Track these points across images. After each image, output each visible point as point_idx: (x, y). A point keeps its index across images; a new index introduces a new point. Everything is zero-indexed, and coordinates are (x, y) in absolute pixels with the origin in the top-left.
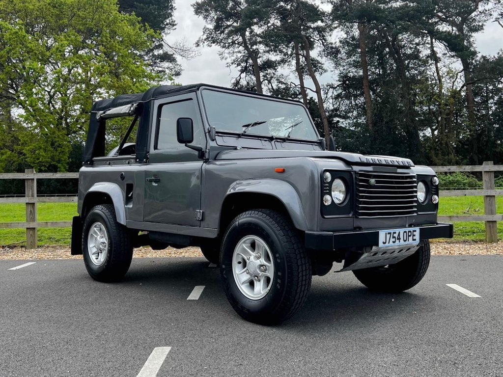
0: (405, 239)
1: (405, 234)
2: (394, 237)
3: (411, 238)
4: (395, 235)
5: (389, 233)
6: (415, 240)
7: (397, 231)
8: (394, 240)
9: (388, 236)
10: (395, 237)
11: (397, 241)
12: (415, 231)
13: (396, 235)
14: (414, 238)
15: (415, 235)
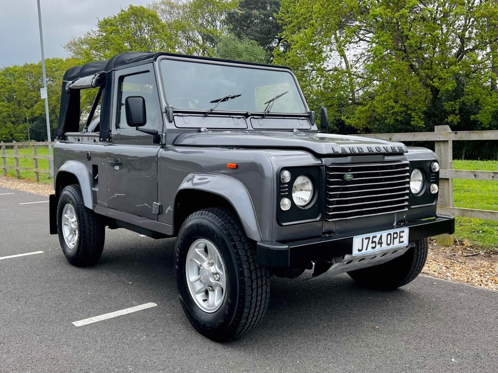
0: (389, 242)
1: (389, 236)
2: (373, 242)
3: (396, 241)
4: (374, 240)
5: (366, 238)
6: (403, 242)
7: (378, 234)
8: (374, 245)
9: (366, 242)
10: (375, 242)
11: (378, 246)
12: (403, 232)
13: (376, 240)
14: (401, 240)
15: (402, 237)
